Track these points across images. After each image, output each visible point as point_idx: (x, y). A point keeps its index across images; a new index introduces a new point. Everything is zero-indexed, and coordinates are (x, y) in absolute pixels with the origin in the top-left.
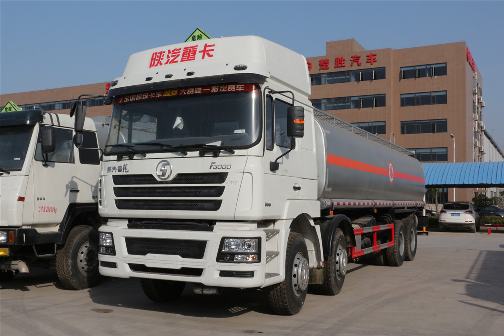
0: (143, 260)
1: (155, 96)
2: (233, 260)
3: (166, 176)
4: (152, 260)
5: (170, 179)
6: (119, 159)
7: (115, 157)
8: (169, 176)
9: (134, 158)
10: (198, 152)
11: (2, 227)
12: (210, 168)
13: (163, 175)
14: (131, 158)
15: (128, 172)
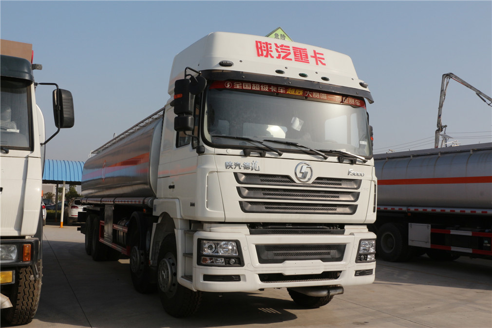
0: (280, 269)
1: (277, 90)
2: (366, 260)
3: (306, 179)
4: (290, 267)
5: (310, 182)
6: (246, 154)
7: (239, 152)
8: (309, 179)
9: (266, 156)
10: (337, 157)
11: (3, 237)
12: (348, 174)
13: (304, 177)
14: (262, 155)
15: (259, 170)
